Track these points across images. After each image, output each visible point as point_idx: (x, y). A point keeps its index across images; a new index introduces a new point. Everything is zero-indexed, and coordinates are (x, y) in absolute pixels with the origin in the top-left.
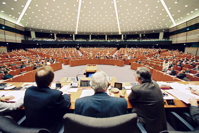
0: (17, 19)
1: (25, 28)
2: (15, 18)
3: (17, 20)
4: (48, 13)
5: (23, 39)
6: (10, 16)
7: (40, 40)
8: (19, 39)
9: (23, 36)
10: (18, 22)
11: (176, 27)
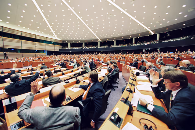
1: (63, 41)
5: (61, 48)
6: (48, 34)
8: (57, 48)
9: (61, 46)
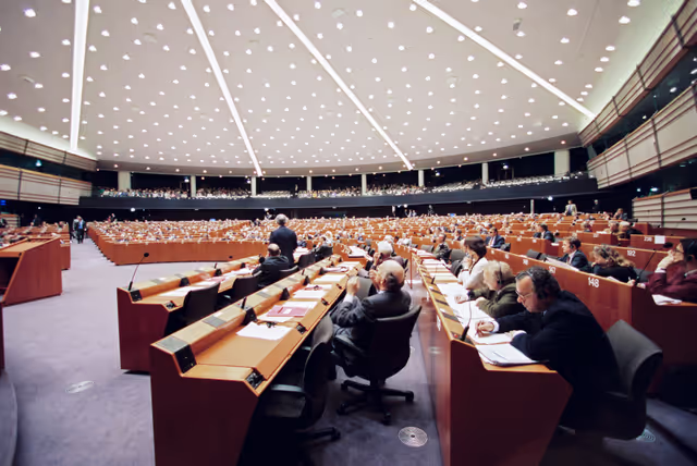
0: (65, 136)
1: (98, 163)
2: (60, 135)
3: (69, 139)
4: (142, 113)
5: (88, 194)
6: (44, 128)
7: (145, 194)
8: (71, 192)
10: (72, 146)
11: (594, 125)
